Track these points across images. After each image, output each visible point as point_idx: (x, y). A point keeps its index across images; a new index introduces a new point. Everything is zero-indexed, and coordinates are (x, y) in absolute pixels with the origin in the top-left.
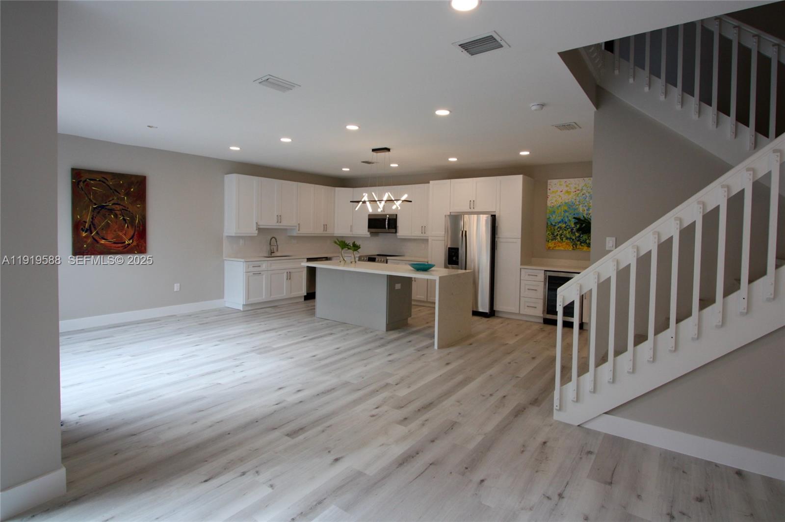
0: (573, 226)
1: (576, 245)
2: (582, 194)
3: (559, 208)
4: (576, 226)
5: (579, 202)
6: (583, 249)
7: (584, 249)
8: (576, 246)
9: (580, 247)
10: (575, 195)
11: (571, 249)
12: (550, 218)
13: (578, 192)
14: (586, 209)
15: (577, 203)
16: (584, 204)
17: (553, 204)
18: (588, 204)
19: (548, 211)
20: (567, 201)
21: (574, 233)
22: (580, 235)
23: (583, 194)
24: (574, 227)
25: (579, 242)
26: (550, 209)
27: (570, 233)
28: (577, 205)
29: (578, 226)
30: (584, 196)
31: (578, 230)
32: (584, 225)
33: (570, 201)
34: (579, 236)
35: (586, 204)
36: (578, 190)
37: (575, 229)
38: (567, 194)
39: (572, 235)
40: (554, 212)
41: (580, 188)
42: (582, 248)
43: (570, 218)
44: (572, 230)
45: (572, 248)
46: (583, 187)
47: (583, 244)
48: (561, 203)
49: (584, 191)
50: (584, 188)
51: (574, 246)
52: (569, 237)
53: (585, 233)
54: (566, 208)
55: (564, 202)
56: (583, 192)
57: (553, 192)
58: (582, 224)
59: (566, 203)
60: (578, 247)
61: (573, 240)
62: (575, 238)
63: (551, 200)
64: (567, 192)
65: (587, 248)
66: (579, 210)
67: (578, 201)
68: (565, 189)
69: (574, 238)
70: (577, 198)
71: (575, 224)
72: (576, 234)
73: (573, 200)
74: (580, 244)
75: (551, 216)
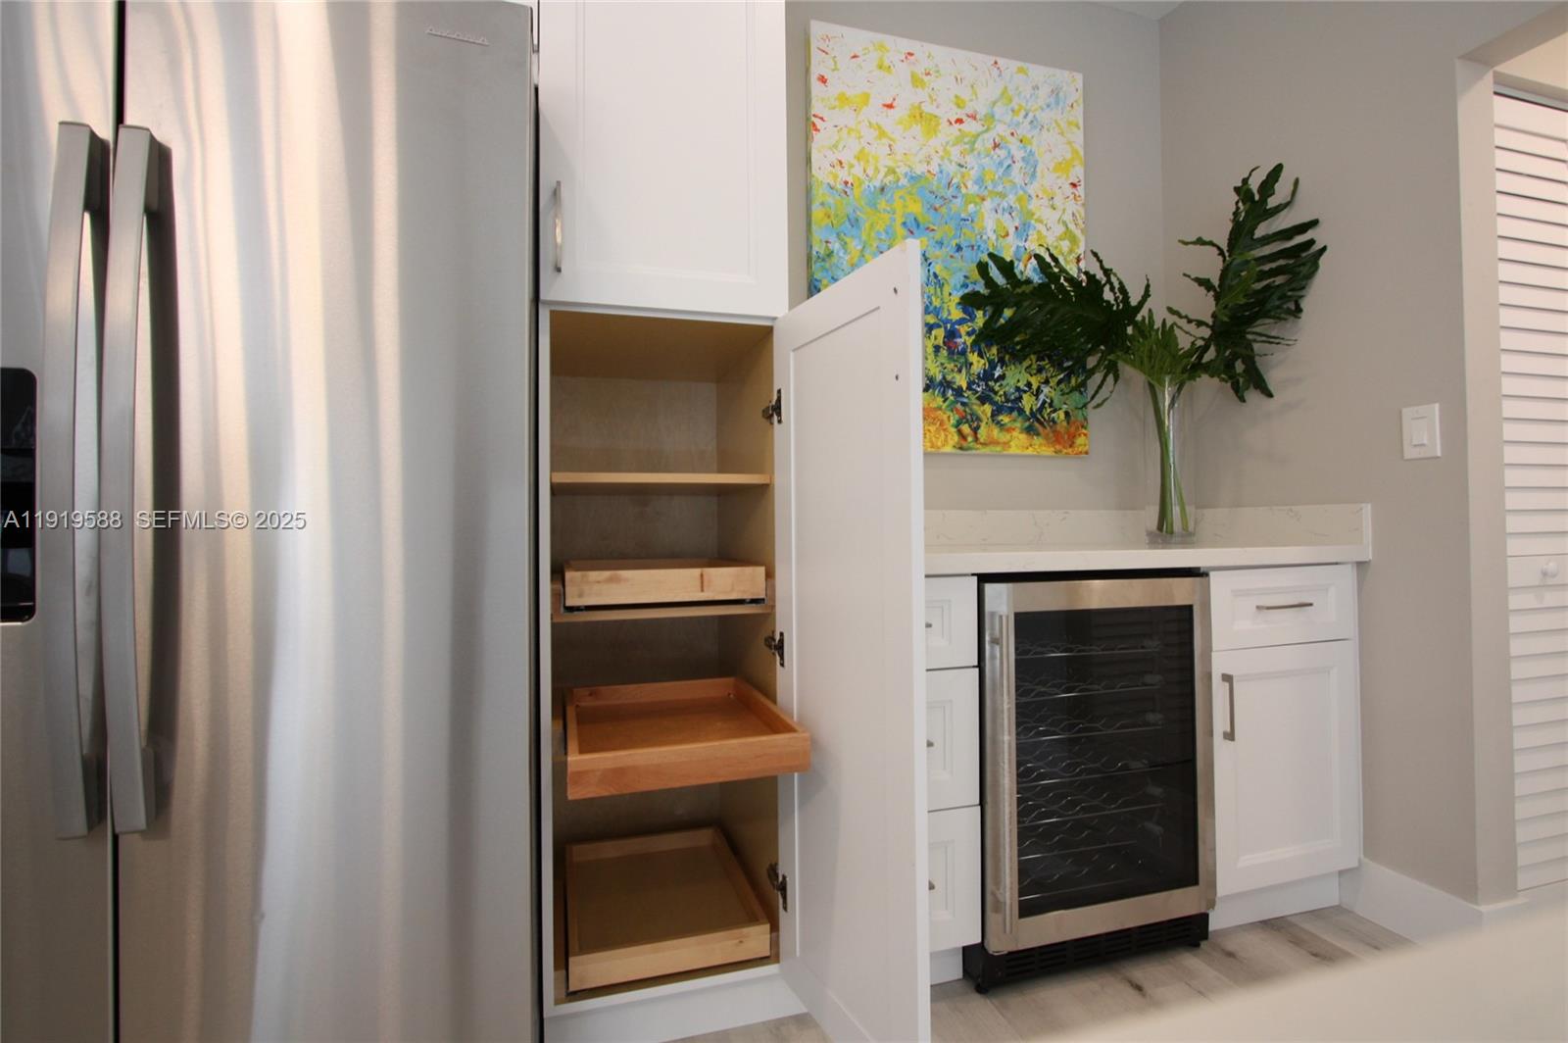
0: (957, 314)
1: (974, 421)
2: (984, 143)
3: (882, 204)
4: (972, 318)
5: (980, 181)
6: (1006, 445)
7: (1014, 450)
8: (975, 430)
9: (996, 432)
10: (958, 141)
11: (948, 449)
12: (830, 254)
13: (971, 127)
14: (1012, 231)
15: (972, 189)
16: (1003, 195)
17: (843, 175)
18: (1019, 200)
19: (817, 213)
20: (920, 169)
21: (963, 353)
22: (993, 367)
23: (996, 146)
24: (961, 322)
25: (988, 408)
26: (830, 200)
27: (944, 352)
28: (967, 200)
29: (980, 318)
30: (1002, 153)
31: (985, 338)
32: (1008, 313)
33: (935, 169)
34: (987, 376)
35: (1011, 199)
36: (973, 117)
37: (963, 329)
38: (917, 129)
39: (951, 366)
40: (855, 223)
41: (982, 111)
42: (1004, 437)
43: (937, 268)
44: (951, 335)
45: (956, 438)
46: (994, 103)
47: (1005, 419)
48: (892, 171)
49: (1000, 130)
50: (998, 110)
51: (965, 428)
52: (939, 377)
53: (1018, 357)
54: (916, 208)
55: (902, 170)
56: (992, 134)
57: (843, 99)
58: (997, 313)
59: (914, 179)
60: (983, 433)
61: (959, 392)
62: (969, 388)
63: (835, 146)
64: (918, 115)
65: (1023, 437)
66: (984, 228)
67: (973, 174)
68: (907, 98)
69: (961, 380)
70: (970, 159)
71: (970, 302)
72: (974, 358)
73: (951, 168)
74: (993, 415)
75: (836, 246)
